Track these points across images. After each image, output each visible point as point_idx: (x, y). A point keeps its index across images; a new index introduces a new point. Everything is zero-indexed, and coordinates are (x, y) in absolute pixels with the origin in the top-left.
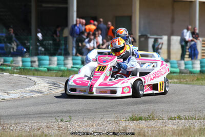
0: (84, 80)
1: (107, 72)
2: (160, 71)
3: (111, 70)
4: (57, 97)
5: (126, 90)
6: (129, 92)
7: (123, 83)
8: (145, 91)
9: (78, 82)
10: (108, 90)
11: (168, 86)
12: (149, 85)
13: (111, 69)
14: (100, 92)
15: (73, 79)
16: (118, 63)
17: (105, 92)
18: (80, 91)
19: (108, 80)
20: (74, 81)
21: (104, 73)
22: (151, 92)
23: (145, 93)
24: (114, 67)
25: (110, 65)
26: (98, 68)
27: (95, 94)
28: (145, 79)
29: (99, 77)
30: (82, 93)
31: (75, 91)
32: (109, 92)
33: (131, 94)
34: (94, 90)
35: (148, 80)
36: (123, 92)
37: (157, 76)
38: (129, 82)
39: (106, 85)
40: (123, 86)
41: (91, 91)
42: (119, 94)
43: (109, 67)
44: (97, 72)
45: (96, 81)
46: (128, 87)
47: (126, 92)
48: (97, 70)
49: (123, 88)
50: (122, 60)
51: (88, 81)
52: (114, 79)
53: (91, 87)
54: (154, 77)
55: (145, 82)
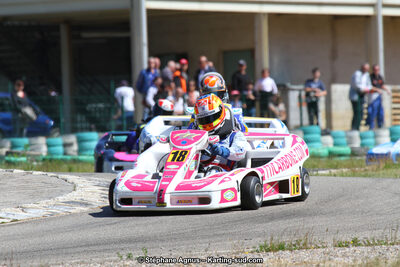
0: (145, 179)
1: (190, 163)
2: (290, 155)
3: (196, 158)
4: (95, 215)
5: (229, 195)
6: (235, 199)
7: (222, 181)
8: (266, 196)
9: (134, 184)
10: (193, 197)
11: (308, 185)
12: (271, 184)
13: (197, 155)
14: (179, 202)
15: (125, 180)
16: (210, 144)
17: (189, 202)
18: (140, 203)
19: (192, 178)
20: (128, 184)
21: (184, 166)
22: (277, 196)
23: (265, 199)
24: (203, 152)
25: (195, 148)
26: (172, 156)
27: (169, 206)
28: (263, 172)
29: (174, 173)
30: (143, 207)
31: (131, 204)
32: (197, 201)
33: (238, 202)
34: (167, 199)
35: (269, 174)
36: (223, 200)
37: (285, 164)
38: (234, 178)
39: (188, 187)
40: (222, 187)
41: (161, 202)
42: (215, 204)
43: (193, 153)
44: (170, 164)
45: (170, 180)
46: (233, 189)
47: (229, 198)
48: (169, 160)
49: (223, 191)
50: (218, 137)
51: (155, 183)
52: (202, 174)
53: (161, 193)
54: (280, 168)
55: (263, 178)
